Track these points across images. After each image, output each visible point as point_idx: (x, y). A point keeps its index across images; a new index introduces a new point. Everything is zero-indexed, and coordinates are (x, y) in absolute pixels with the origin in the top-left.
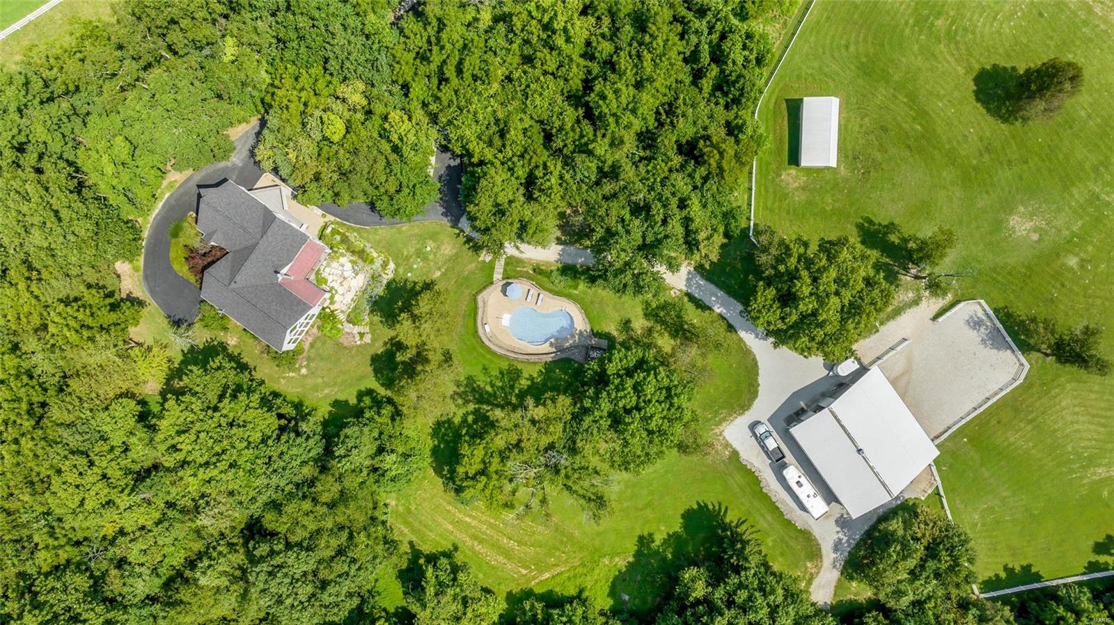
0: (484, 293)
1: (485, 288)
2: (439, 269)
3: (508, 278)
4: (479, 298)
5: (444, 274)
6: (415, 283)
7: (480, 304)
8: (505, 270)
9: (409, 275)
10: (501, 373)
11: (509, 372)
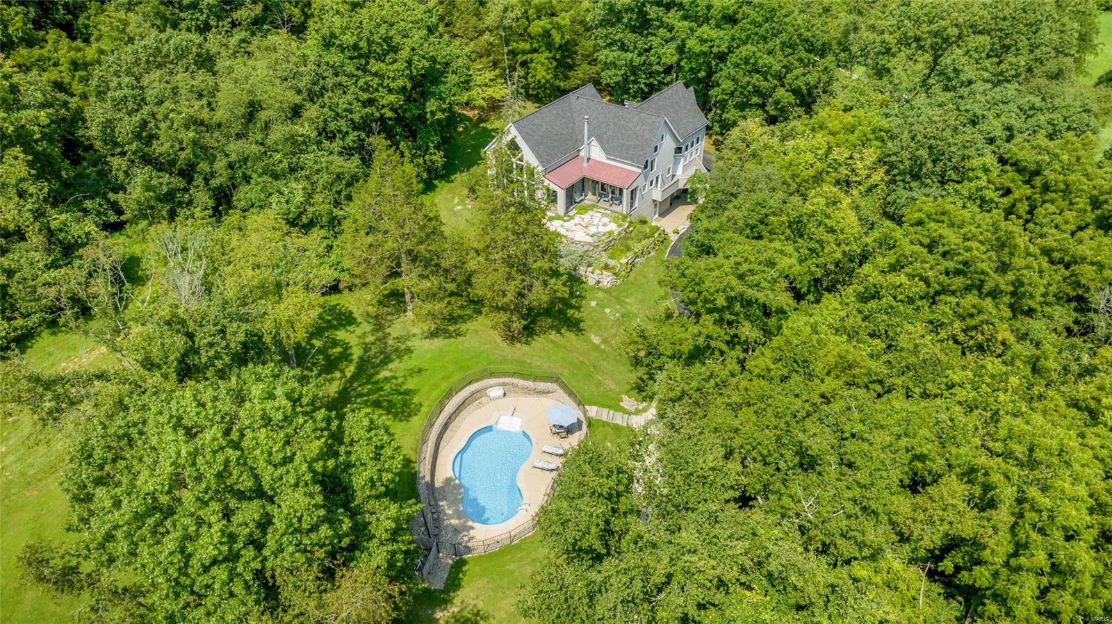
0: (561, 393)
1: (571, 394)
2: (605, 341)
3: (589, 425)
4: (554, 386)
5: (596, 347)
6: (578, 308)
7: (542, 386)
8: (605, 424)
9: (593, 303)
10: (407, 392)
11: (406, 404)
